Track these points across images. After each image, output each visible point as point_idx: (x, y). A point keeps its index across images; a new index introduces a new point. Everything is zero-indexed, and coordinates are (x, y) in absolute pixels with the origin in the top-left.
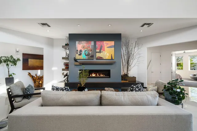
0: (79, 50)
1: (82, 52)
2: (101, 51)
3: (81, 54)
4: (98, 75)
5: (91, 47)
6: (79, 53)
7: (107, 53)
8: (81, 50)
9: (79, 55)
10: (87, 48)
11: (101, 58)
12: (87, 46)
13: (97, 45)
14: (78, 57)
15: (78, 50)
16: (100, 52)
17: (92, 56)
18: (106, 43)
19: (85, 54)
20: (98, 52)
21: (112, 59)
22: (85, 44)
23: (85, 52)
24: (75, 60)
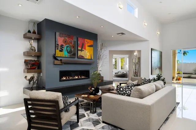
0: (60, 45)
1: (63, 47)
2: (83, 49)
3: (63, 50)
4: (80, 77)
5: (73, 43)
6: (59, 48)
7: (87, 52)
8: (63, 45)
9: (60, 51)
10: (69, 44)
11: (82, 57)
12: (69, 41)
13: (79, 42)
14: (58, 54)
15: (58, 45)
16: (81, 50)
17: (74, 54)
18: (87, 41)
19: (67, 51)
20: (80, 50)
21: (91, 59)
22: (67, 38)
23: (67, 48)
24: (55, 58)
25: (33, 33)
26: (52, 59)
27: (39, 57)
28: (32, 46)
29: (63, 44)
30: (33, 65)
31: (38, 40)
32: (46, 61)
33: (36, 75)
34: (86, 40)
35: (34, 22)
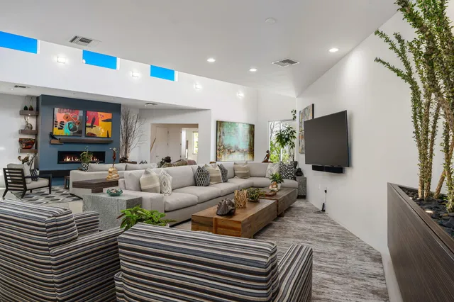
0: (59, 122)
1: (63, 124)
2: (94, 125)
3: (63, 127)
5: (78, 118)
6: (58, 126)
7: (101, 129)
9: (59, 129)
10: (73, 120)
11: (92, 135)
12: (73, 116)
13: (87, 116)
14: (57, 132)
15: (57, 122)
16: (92, 127)
17: (80, 132)
18: (101, 115)
19: (69, 128)
20: (89, 127)
21: (108, 137)
22: (69, 113)
23: (69, 124)
24: (52, 136)
25: (30, 110)
26: (48, 138)
27: (36, 135)
28: (28, 124)
29: (64, 121)
30: (27, 144)
31: (37, 116)
32: (42, 140)
33: (31, 156)
34: (99, 113)
35: (31, 97)
